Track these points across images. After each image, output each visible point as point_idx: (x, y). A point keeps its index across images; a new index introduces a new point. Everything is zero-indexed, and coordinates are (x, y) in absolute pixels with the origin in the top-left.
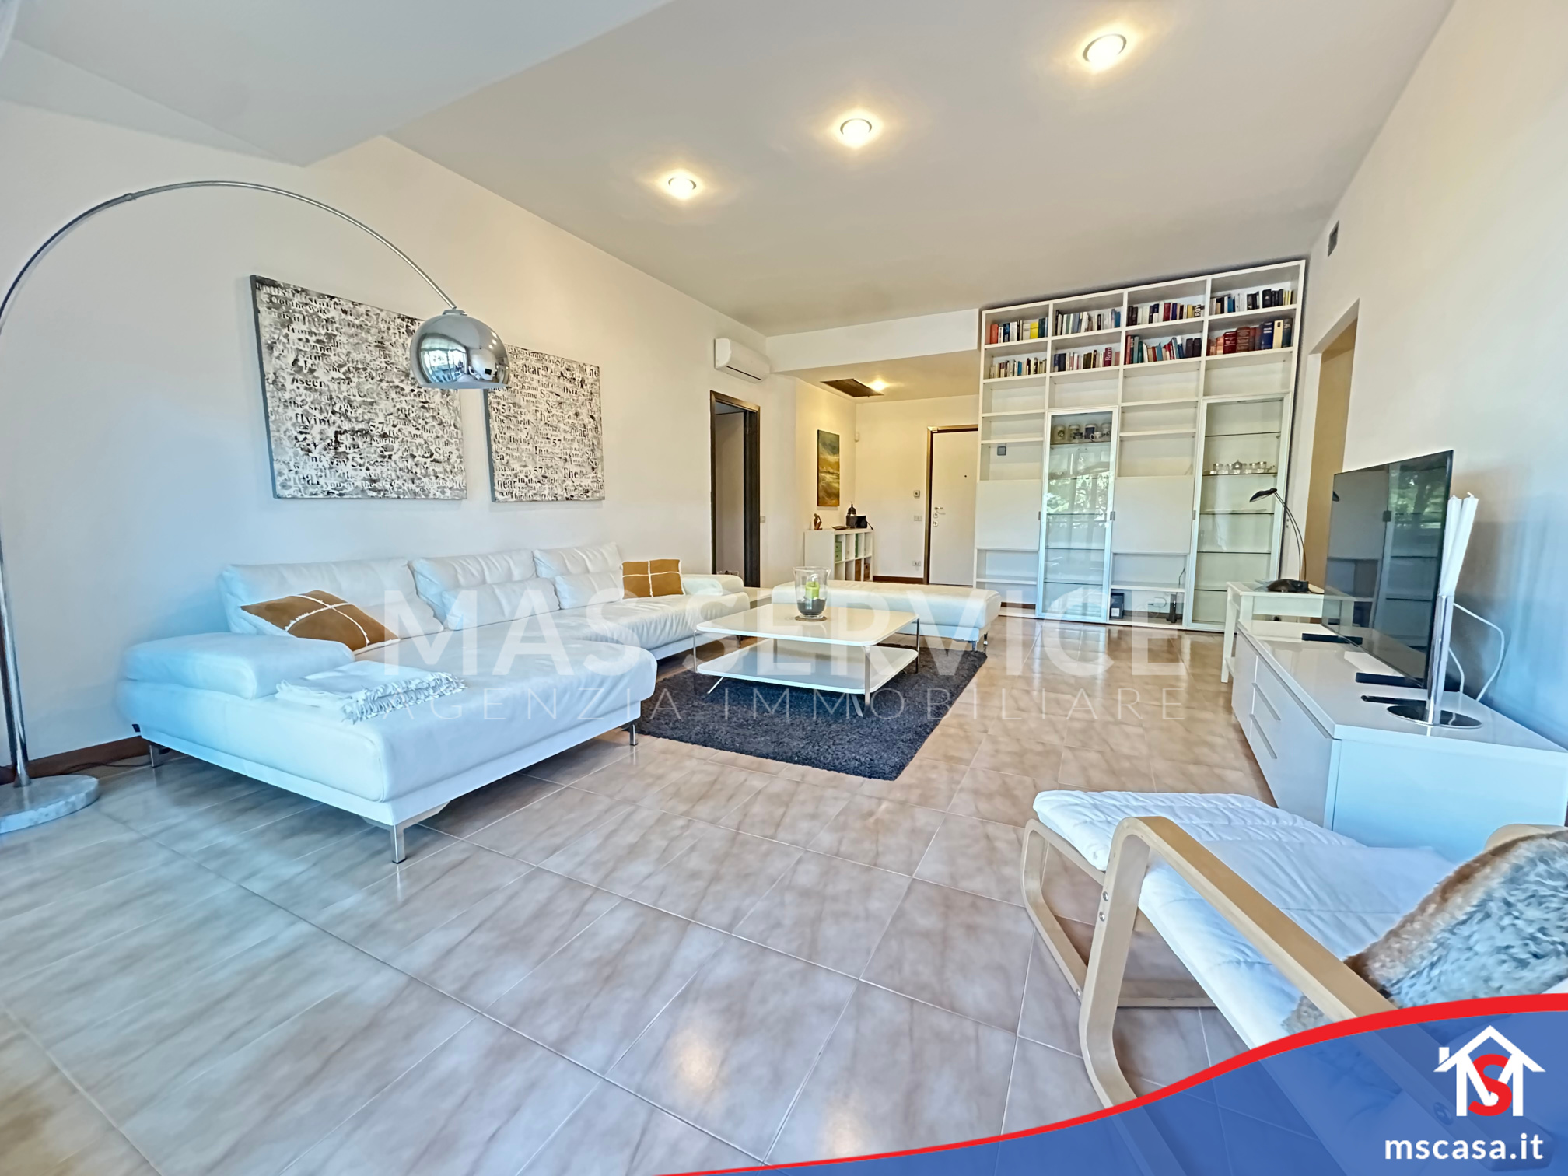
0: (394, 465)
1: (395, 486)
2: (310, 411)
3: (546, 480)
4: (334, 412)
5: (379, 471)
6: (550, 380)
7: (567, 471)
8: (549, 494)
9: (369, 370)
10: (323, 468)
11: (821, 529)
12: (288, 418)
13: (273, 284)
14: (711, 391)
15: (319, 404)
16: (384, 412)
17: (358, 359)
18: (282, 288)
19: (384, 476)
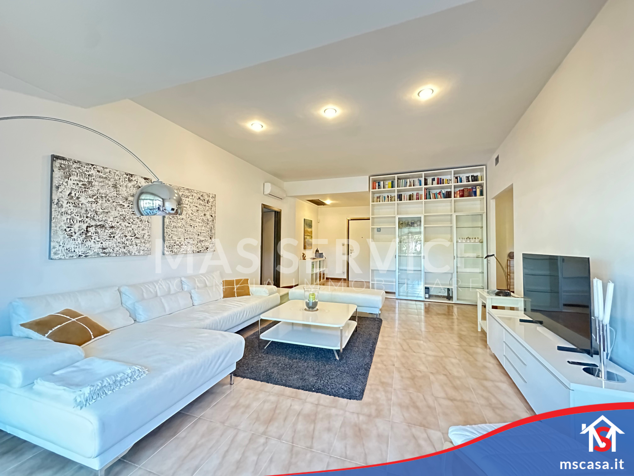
0: (115, 241)
1: (115, 250)
2: (75, 217)
3: (189, 244)
4: (87, 217)
5: (107, 244)
6: (194, 201)
7: (199, 240)
8: (190, 250)
9: (108, 198)
10: (78, 244)
11: (305, 259)
12: (62, 221)
13: (63, 159)
14: (262, 204)
15: (80, 213)
16: (113, 216)
17: (103, 192)
18: (67, 161)
19: (110, 246)
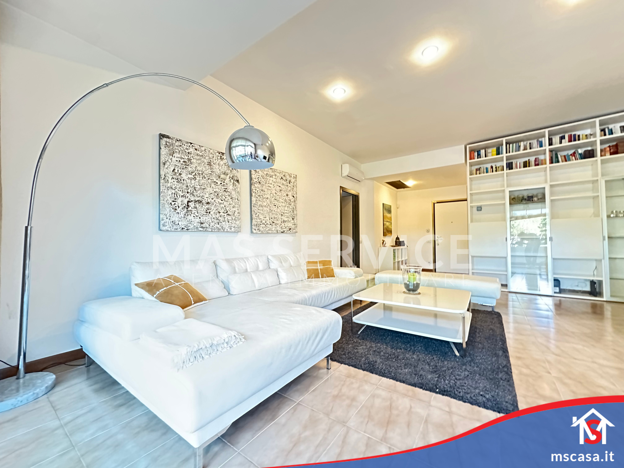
0: (211, 216)
1: (211, 226)
2: (178, 192)
3: (274, 224)
4: (188, 193)
5: (204, 219)
6: (277, 180)
7: (282, 220)
8: (274, 230)
9: (204, 175)
10: (181, 217)
11: (386, 246)
12: (168, 195)
13: (168, 137)
14: (340, 187)
15: (182, 189)
16: (209, 193)
17: (200, 170)
18: (171, 139)
19: (207, 221)
